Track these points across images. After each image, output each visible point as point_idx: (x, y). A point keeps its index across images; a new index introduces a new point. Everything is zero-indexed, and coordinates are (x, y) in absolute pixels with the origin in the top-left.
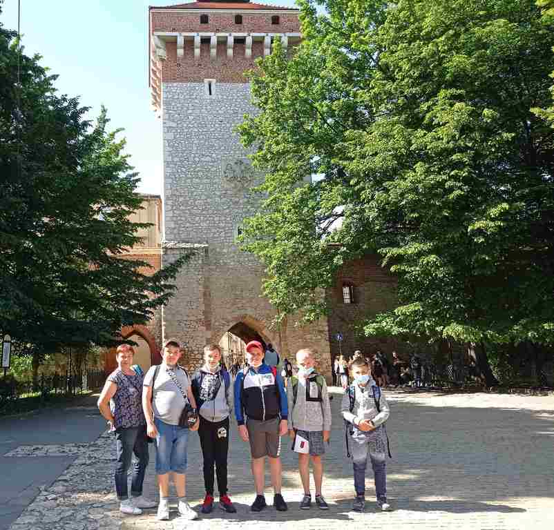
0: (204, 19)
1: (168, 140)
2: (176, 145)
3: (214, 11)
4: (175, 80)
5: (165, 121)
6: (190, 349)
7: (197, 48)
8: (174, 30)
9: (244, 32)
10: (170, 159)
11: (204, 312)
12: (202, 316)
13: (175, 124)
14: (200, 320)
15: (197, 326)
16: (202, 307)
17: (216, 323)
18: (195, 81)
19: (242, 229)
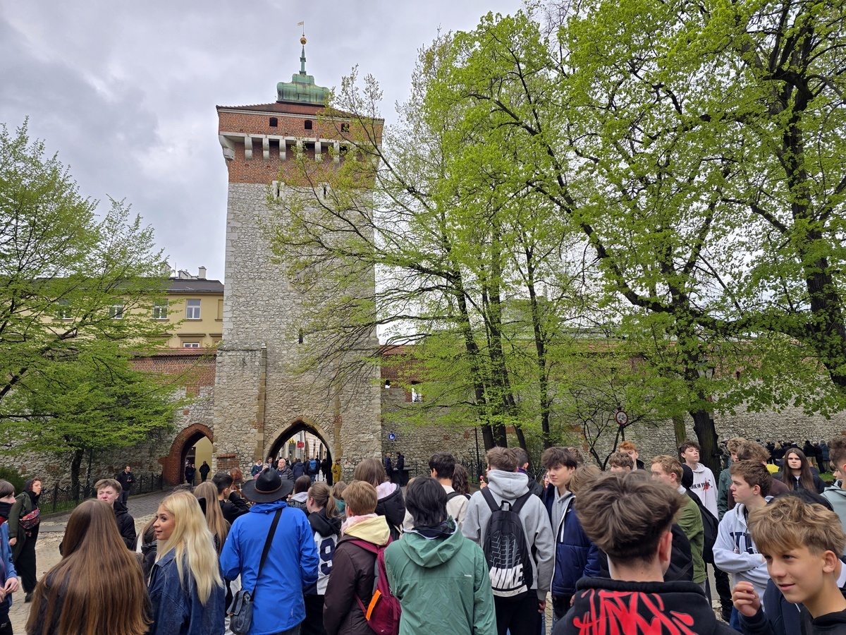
0: (274, 122)
1: (232, 241)
2: (240, 245)
3: (284, 115)
4: (242, 180)
5: (229, 221)
6: (240, 453)
7: (266, 150)
8: (241, 131)
9: (313, 137)
10: (232, 259)
11: (258, 416)
12: (255, 419)
13: (240, 225)
14: (253, 423)
15: (249, 429)
16: (256, 408)
17: (270, 425)
18: (263, 183)
19: (304, 330)
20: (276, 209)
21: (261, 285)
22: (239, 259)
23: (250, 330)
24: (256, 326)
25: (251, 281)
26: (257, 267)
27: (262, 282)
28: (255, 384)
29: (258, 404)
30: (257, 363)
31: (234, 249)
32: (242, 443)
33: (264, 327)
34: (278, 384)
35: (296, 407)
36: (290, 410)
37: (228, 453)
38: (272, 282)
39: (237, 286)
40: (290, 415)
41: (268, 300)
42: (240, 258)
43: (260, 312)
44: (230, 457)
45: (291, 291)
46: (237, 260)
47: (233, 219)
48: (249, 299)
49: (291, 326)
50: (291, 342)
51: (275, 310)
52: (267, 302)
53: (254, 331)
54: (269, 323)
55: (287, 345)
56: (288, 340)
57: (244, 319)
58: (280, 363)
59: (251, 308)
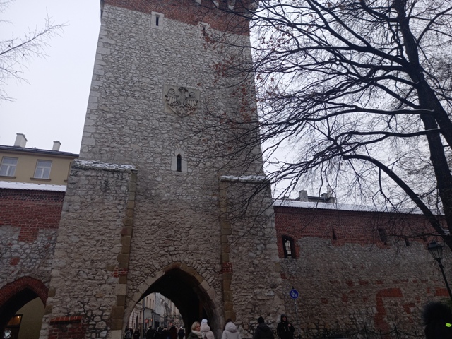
1: (102, 55)
2: (112, 60)
4: (119, 5)
5: (102, 37)
6: (89, 314)
10: (102, 73)
11: (119, 259)
12: (117, 263)
13: (113, 42)
14: (112, 268)
15: (105, 277)
16: (117, 249)
17: (136, 273)
18: (141, 11)
19: (182, 156)
20: (154, 35)
21: (133, 103)
22: (109, 74)
23: (117, 150)
24: (125, 146)
25: (122, 97)
26: (130, 84)
27: (135, 100)
28: (120, 214)
29: (121, 242)
30: (124, 188)
31: (105, 64)
32: (93, 298)
33: (135, 148)
34: (149, 217)
35: (172, 248)
36: (163, 253)
37: (69, 315)
38: (147, 102)
39: (104, 100)
40: (163, 259)
41: (141, 120)
43: (131, 132)
44: (71, 322)
45: (168, 114)
46: (107, 74)
47: (106, 36)
48: (117, 116)
49: (168, 151)
50: (167, 169)
51: (149, 131)
52: (140, 122)
53: (122, 152)
54: (141, 144)
55: (162, 172)
56: (164, 165)
57: (109, 136)
58: (153, 191)
59: (120, 126)
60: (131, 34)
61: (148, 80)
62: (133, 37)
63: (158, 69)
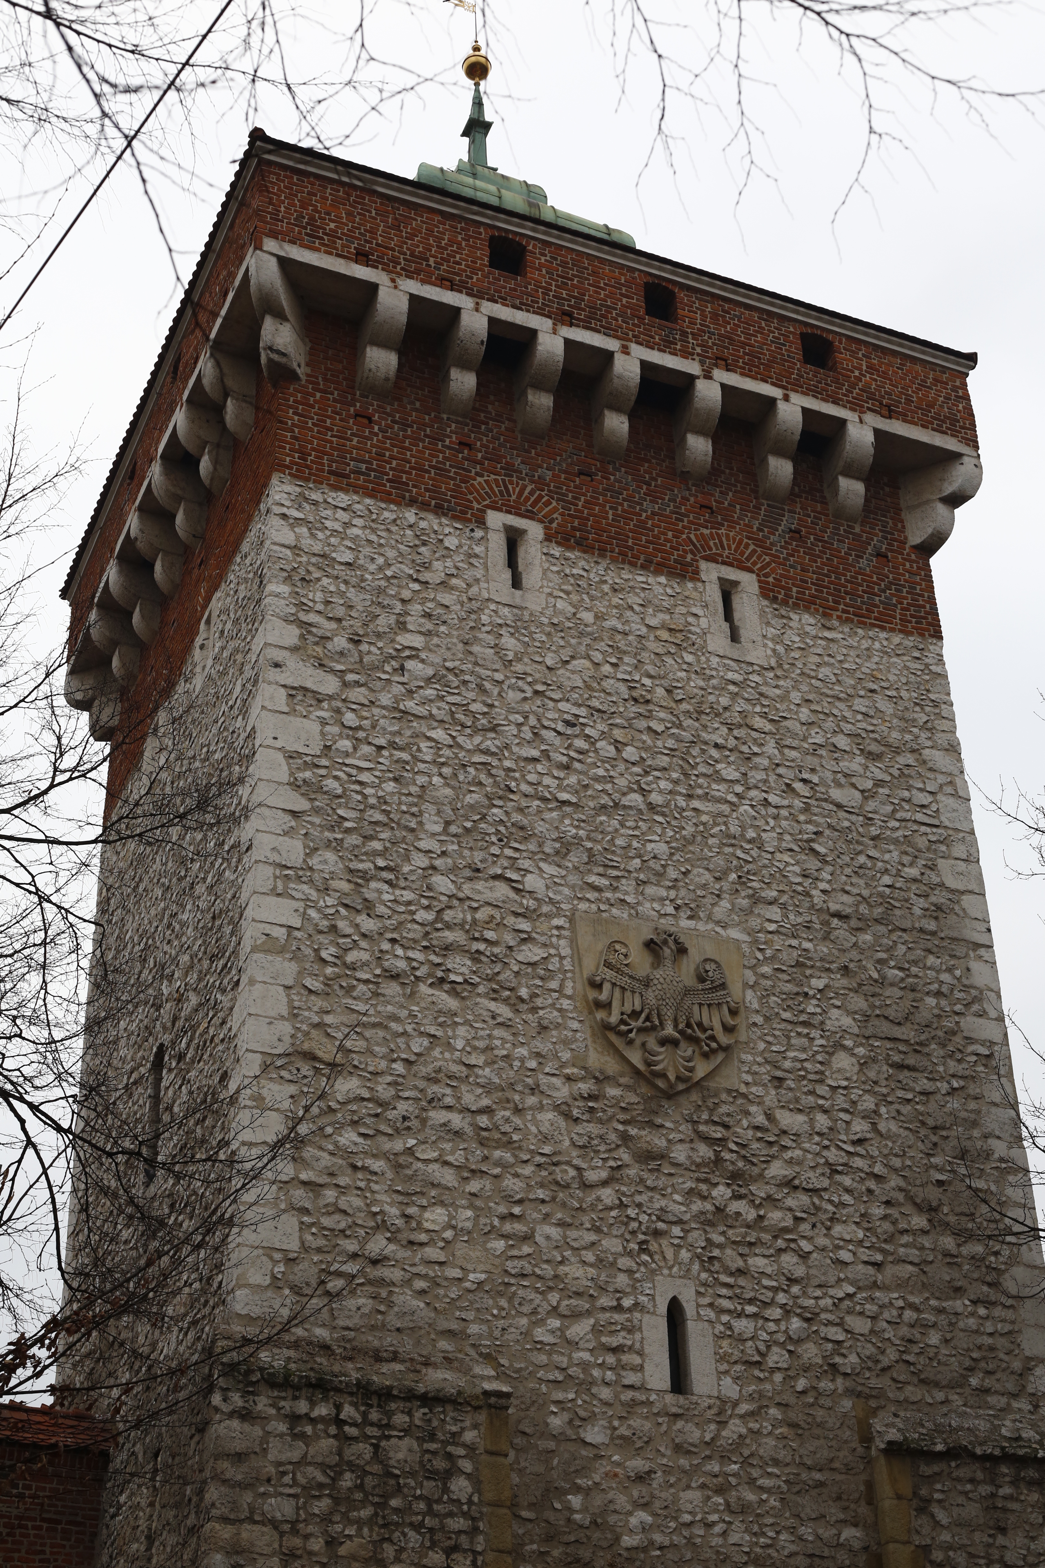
1: (291, 756)
2: (331, 784)
3: (553, 238)
4: (340, 478)
9: (686, 354)
13: (329, 685)
18: (439, 510)
19: (690, 1310)
20: (509, 642)
21: (446, 1020)
24: (433, 1253)
25: (395, 988)
26: (422, 916)
27: (453, 1003)
33: (476, 1264)
38: (505, 1012)
39: (318, 1003)
41: (487, 1111)
42: (330, 856)
43: (448, 1177)
46: (314, 862)
47: (294, 649)
48: (384, 1092)
49: (622, 1280)
50: (631, 1378)
51: (528, 1170)
52: (483, 1121)
53: (420, 1284)
54: (500, 1245)
55: (605, 1393)
56: (611, 1359)
57: (358, 1202)
58: (576, 1501)
59: (398, 1145)
60: (405, 639)
61: (502, 891)
62: (415, 653)
63: (540, 827)
